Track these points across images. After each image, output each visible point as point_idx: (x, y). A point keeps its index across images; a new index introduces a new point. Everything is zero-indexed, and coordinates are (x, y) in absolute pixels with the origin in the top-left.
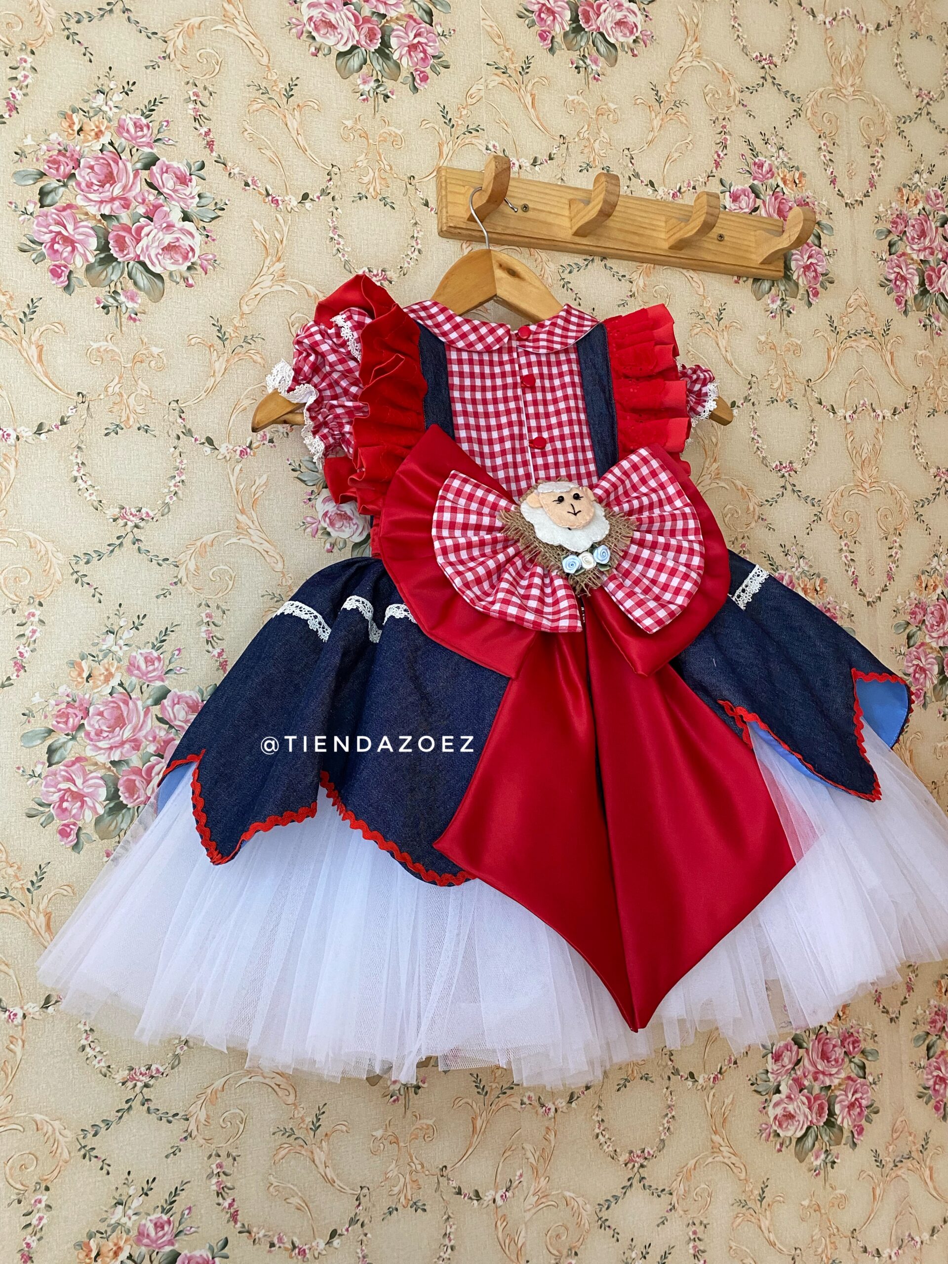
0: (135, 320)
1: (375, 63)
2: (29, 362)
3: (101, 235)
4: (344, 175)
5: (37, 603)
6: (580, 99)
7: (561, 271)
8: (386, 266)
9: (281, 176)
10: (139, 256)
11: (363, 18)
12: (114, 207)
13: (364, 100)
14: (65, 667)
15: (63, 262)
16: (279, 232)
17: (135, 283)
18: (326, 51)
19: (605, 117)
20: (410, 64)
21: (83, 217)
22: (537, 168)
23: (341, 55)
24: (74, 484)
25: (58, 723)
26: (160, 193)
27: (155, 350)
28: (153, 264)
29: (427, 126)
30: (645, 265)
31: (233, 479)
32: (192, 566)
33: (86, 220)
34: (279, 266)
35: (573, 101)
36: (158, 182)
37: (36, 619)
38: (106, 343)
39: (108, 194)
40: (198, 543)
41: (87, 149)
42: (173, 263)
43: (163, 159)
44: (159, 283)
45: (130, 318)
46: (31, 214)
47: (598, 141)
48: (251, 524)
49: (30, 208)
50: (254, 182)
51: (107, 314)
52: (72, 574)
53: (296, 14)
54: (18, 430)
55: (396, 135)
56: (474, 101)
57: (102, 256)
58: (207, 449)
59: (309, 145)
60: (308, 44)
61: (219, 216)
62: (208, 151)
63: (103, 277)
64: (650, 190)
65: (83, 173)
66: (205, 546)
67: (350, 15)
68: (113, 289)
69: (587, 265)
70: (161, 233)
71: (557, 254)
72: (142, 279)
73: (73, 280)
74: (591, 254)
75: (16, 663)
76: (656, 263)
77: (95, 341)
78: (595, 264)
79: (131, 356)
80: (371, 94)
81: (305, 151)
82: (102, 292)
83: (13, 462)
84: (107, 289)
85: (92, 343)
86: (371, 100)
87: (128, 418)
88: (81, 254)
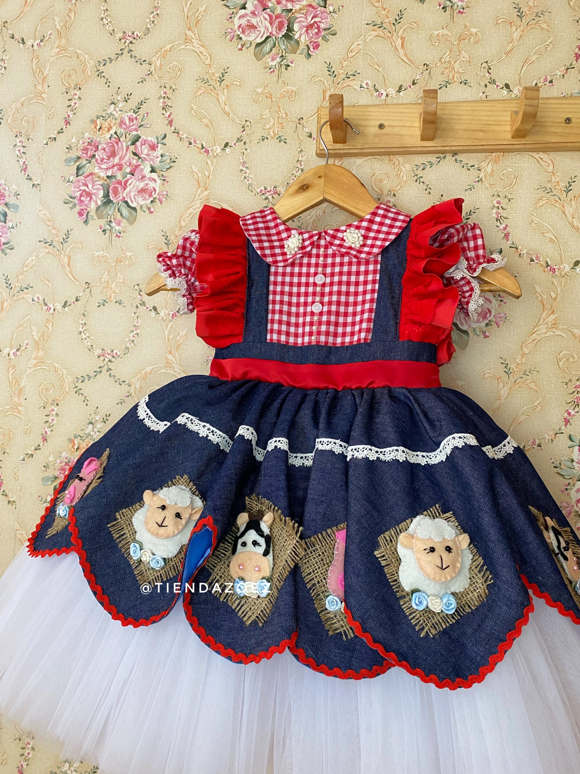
0: (119, 237)
1: (281, 44)
2: (63, 266)
3: (106, 189)
4: (253, 126)
5: (55, 404)
6: (445, 31)
7: (415, 169)
8: (277, 184)
9: (212, 134)
10: (124, 198)
11: (276, 16)
12: (114, 170)
13: (271, 72)
14: (66, 441)
15: (85, 207)
16: (207, 171)
17: (121, 215)
18: (248, 45)
19: (466, 41)
20: (307, 39)
21: (97, 179)
22: (401, 93)
23: (258, 45)
24: (79, 336)
25: (60, 473)
26: (139, 158)
27: (129, 254)
28: (132, 201)
29: (316, 80)
30: (494, 154)
31: (166, 332)
32: (138, 386)
33: (99, 181)
34: (206, 193)
35: (438, 35)
36: (139, 151)
37: (54, 413)
38: (102, 252)
39: (112, 163)
40: (143, 372)
41: (103, 139)
42: (143, 200)
43: (143, 137)
44: (133, 212)
45: (117, 236)
46: (72, 182)
47: (458, 61)
48: (174, 360)
49: (71, 179)
50: (195, 142)
51: (105, 234)
52: (74, 388)
53: (231, 26)
54: (55, 305)
55: (292, 91)
56: (354, 54)
57: (105, 200)
58: (153, 313)
59: (232, 110)
60: (236, 43)
61: (172, 167)
62: (169, 126)
63: (104, 213)
64: (505, 92)
65: (99, 154)
66: (146, 374)
67: (267, 16)
68: (109, 219)
69: (439, 162)
70: (138, 183)
71: (412, 156)
72: (125, 211)
73: (89, 216)
74: (443, 152)
75: (43, 437)
76: (504, 151)
77: (97, 251)
78: (447, 160)
79: (115, 259)
80: (277, 67)
81: (228, 114)
82: (103, 222)
83: (51, 323)
84: (106, 220)
85: (95, 253)
86: (276, 71)
87: (111, 297)
88: (94, 201)
